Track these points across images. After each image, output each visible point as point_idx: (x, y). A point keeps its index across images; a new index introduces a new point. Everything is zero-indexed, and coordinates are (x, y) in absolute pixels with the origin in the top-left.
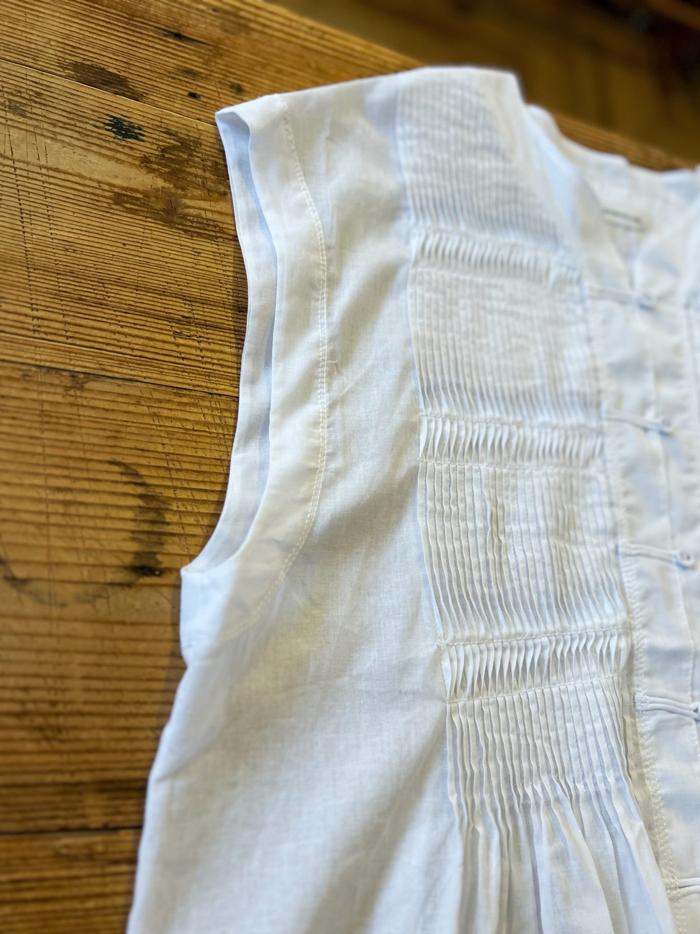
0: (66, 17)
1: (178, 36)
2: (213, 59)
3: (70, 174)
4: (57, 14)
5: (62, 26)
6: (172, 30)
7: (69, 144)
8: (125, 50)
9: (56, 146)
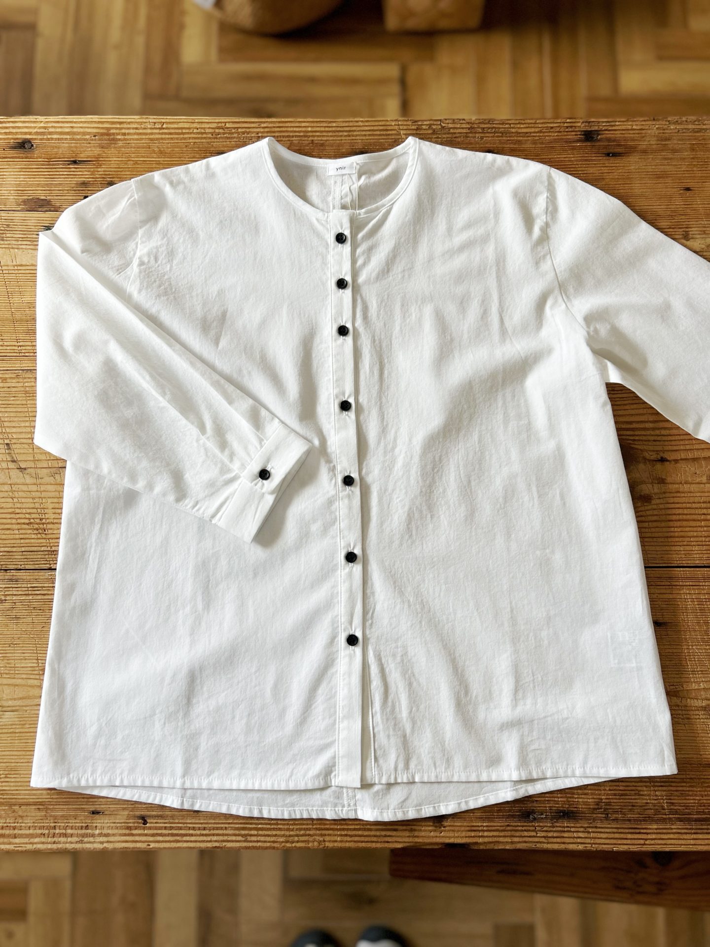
0: (16, 173)
1: (75, 162)
2: (96, 169)
3: (28, 266)
4: (12, 173)
5: (16, 180)
6: (72, 159)
7: (26, 249)
8: (49, 182)
9: (20, 252)
